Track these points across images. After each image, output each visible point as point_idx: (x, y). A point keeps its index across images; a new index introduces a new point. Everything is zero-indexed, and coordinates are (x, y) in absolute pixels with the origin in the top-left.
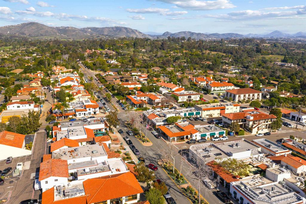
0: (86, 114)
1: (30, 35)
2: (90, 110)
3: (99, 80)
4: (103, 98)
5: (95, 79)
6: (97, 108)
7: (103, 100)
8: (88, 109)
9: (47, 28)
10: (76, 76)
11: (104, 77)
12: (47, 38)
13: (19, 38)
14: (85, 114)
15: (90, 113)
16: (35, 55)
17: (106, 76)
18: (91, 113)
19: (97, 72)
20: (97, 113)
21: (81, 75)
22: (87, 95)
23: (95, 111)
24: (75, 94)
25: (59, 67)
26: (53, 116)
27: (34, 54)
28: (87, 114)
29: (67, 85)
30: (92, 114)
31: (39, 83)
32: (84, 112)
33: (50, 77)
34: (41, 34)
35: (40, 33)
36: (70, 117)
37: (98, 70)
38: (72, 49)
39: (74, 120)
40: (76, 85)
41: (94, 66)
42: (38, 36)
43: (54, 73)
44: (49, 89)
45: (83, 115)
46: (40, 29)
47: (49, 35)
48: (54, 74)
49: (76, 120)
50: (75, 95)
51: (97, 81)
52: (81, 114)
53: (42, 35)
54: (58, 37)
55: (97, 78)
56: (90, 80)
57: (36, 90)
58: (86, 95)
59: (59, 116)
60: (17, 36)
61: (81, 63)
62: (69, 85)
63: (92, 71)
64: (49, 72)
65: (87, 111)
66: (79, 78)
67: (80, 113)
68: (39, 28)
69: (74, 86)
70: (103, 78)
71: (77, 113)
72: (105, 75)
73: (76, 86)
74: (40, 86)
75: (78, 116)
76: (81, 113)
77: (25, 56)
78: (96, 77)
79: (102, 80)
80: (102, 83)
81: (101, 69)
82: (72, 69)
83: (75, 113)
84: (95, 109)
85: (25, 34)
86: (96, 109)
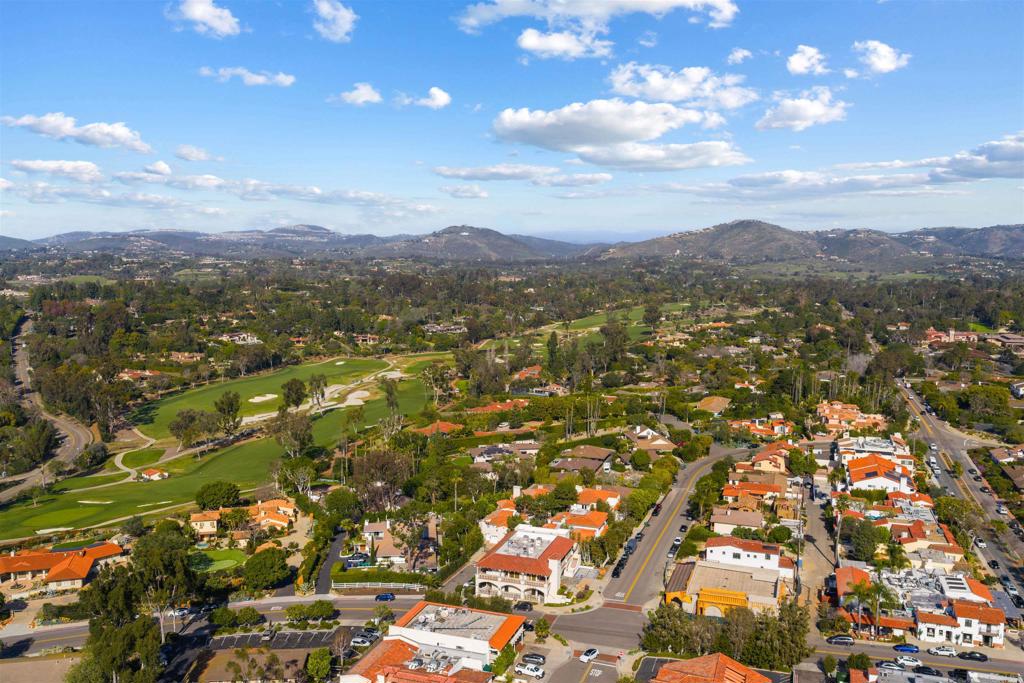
0: (954, 636)
1: (734, 260)
2: (968, 624)
3: (984, 475)
4: (1012, 569)
5: (971, 471)
6: (997, 624)
7: (1013, 583)
8: (961, 621)
9: (787, 236)
10: (900, 452)
11: (1008, 470)
12: (783, 270)
13: (704, 270)
14: (949, 634)
15: (971, 636)
16: (756, 340)
17: (1018, 468)
18: (974, 638)
19: (977, 440)
20: (995, 640)
21: (919, 449)
22: (951, 550)
23: (989, 634)
24: (905, 535)
25: (838, 406)
26: (842, 619)
27: (754, 337)
28: (957, 638)
29: (872, 489)
30: (975, 642)
31: (781, 461)
32: (949, 629)
33: (809, 438)
34: (767, 256)
35: (767, 251)
36: (898, 633)
37: (978, 428)
38: (871, 325)
39: (912, 651)
40: (902, 491)
41: (961, 411)
42: (755, 263)
43: (823, 427)
44: (809, 486)
45: (944, 637)
46: (768, 241)
47: (794, 259)
48: (825, 430)
49: (917, 652)
50: (907, 541)
51: (977, 479)
52: (937, 632)
53: (769, 259)
54: (820, 265)
55: (978, 464)
56: (949, 472)
57: (778, 494)
58: (945, 549)
59: (861, 621)
60: (700, 264)
61: (909, 385)
62: (879, 488)
63: (955, 432)
64: (809, 422)
65: (958, 626)
66: (910, 463)
67: (933, 630)
68: (763, 237)
69: (898, 494)
70: (1004, 474)
71: (922, 627)
72: (1011, 460)
73: (904, 496)
74: (782, 474)
75: (924, 637)
76: (938, 628)
77: (728, 345)
78: (970, 460)
79: (1003, 482)
80: (996, 490)
81: (990, 426)
82: (882, 413)
83: (916, 623)
84: (989, 625)
85: (722, 258)
86: (994, 629)
